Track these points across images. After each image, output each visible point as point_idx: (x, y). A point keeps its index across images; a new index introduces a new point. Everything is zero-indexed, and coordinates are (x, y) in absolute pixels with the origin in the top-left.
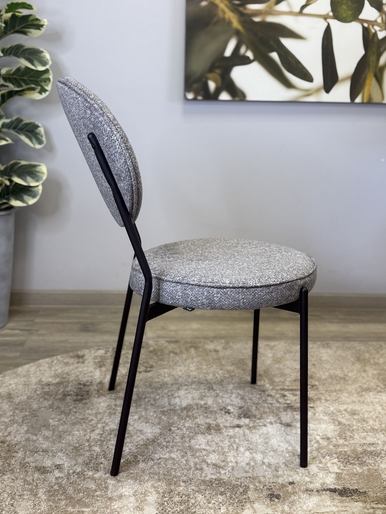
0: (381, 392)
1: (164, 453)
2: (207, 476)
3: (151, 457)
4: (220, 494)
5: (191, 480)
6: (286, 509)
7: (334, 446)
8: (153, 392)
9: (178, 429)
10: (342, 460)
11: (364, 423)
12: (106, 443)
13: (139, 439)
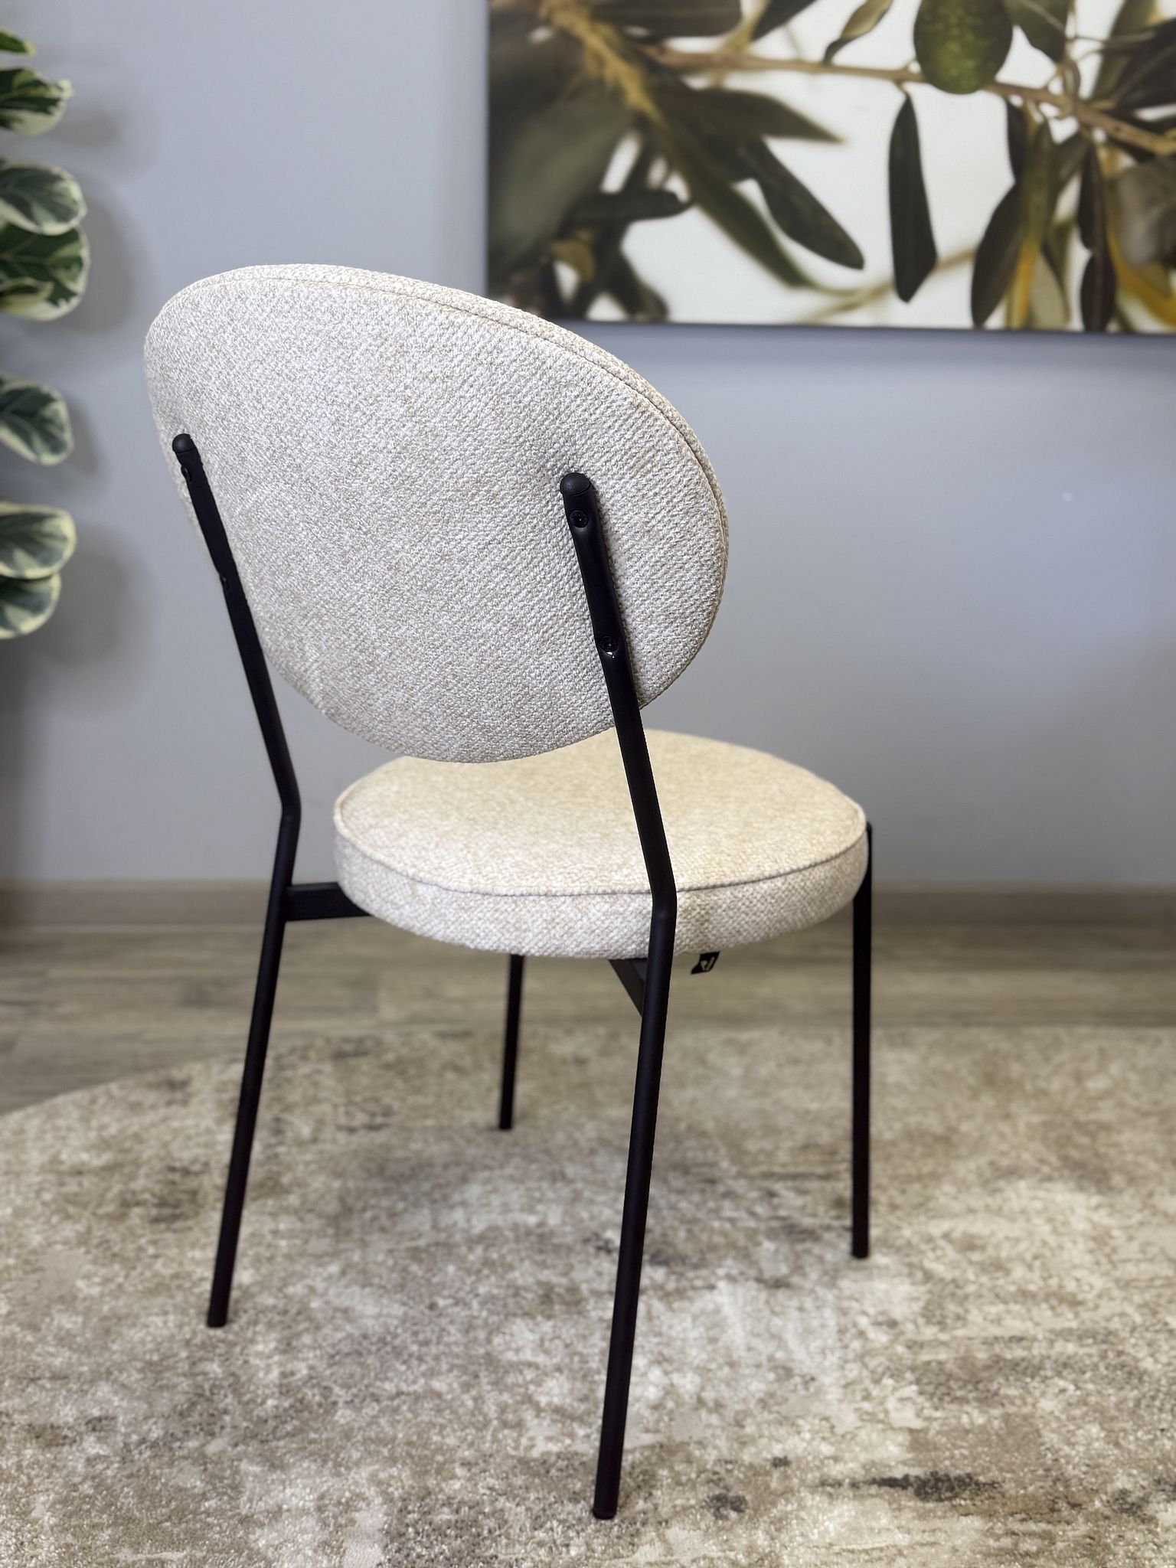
0: (1049, 1179)
1: (411, 1377)
2: (532, 1446)
3: (371, 1390)
4: (570, 1500)
5: (486, 1457)
6: (759, 1542)
7: (909, 1347)
8: (387, 1192)
9: (456, 1304)
10: (930, 1389)
11: (999, 1274)
12: (243, 1349)
13: (339, 1335)
